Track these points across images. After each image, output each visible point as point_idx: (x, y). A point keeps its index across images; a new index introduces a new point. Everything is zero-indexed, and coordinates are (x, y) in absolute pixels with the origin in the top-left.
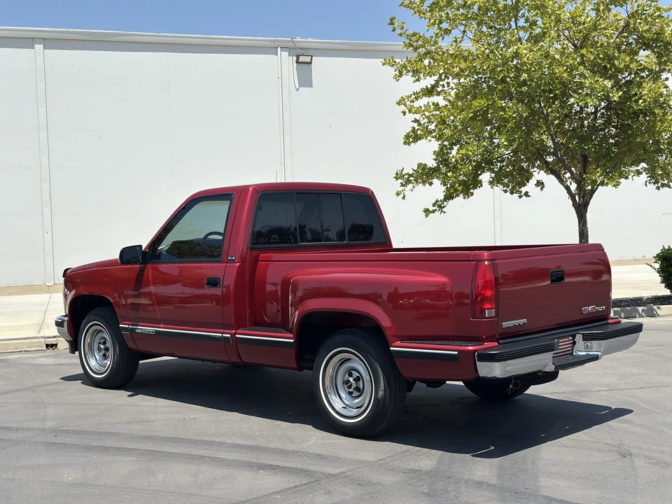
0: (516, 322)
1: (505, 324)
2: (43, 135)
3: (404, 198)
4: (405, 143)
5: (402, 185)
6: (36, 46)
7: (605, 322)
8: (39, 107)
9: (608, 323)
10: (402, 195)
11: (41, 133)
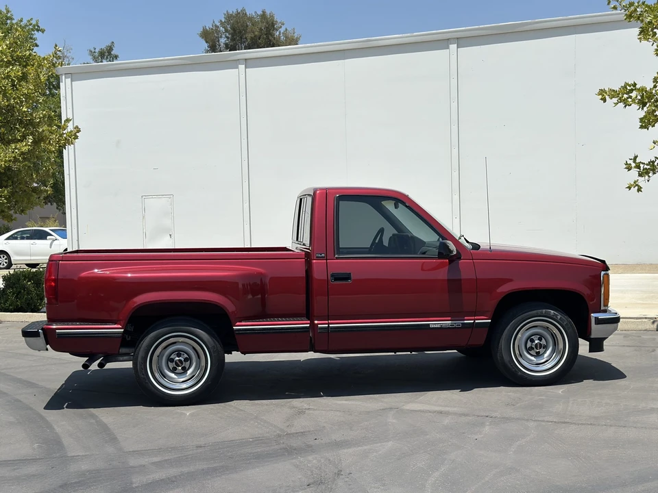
2: (455, 128)
3: (639, 190)
4: (641, 127)
5: (640, 175)
6: (450, 46)
8: (452, 102)
10: (637, 187)
11: (453, 127)
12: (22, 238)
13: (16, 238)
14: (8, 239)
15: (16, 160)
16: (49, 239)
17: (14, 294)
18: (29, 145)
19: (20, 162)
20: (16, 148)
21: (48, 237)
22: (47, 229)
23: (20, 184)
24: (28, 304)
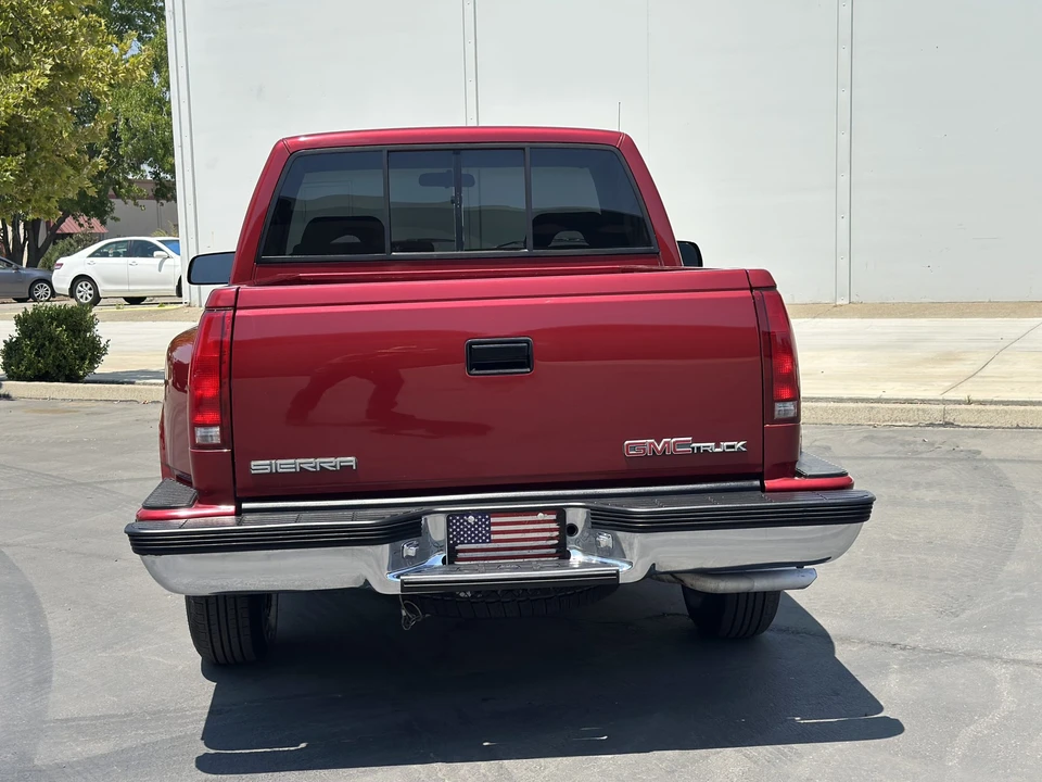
0: (309, 463)
1: (259, 466)
2: (845, 53)
7: (757, 483)
8: (841, 6)
9: (762, 488)
11: (841, 50)
12: (117, 255)
13: (106, 255)
14: (92, 255)
15: (28, 104)
16: (158, 256)
17: (32, 348)
18: (46, 75)
19: (33, 106)
20: (22, 81)
21: (156, 253)
22: (154, 240)
23: (42, 149)
24: (58, 366)
